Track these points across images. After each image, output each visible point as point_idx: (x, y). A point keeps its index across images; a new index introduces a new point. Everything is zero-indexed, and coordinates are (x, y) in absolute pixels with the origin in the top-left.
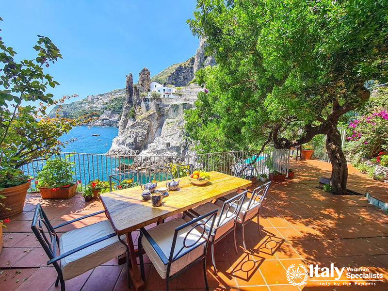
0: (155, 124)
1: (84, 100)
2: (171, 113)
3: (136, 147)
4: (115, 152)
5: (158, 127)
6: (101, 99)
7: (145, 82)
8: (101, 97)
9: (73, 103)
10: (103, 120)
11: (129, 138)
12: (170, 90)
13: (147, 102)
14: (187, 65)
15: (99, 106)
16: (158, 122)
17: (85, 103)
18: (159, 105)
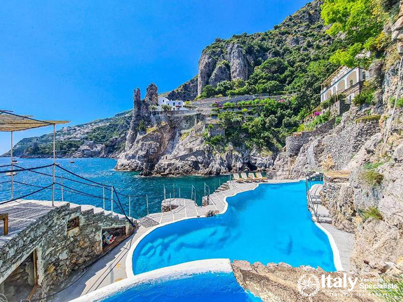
0: (167, 136)
1: (58, 132)
2: (184, 124)
3: (148, 160)
4: (124, 166)
5: (169, 140)
6: (79, 130)
7: (154, 96)
8: (79, 128)
9: (44, 135)
10: (83, 150)
11: (140, 151)
12: (179, 103)
13: (157, 115)
14: (179, 91)
15: (78, 136)
16: (170, 134)
17: (59, 135)
18: (169, 117)
